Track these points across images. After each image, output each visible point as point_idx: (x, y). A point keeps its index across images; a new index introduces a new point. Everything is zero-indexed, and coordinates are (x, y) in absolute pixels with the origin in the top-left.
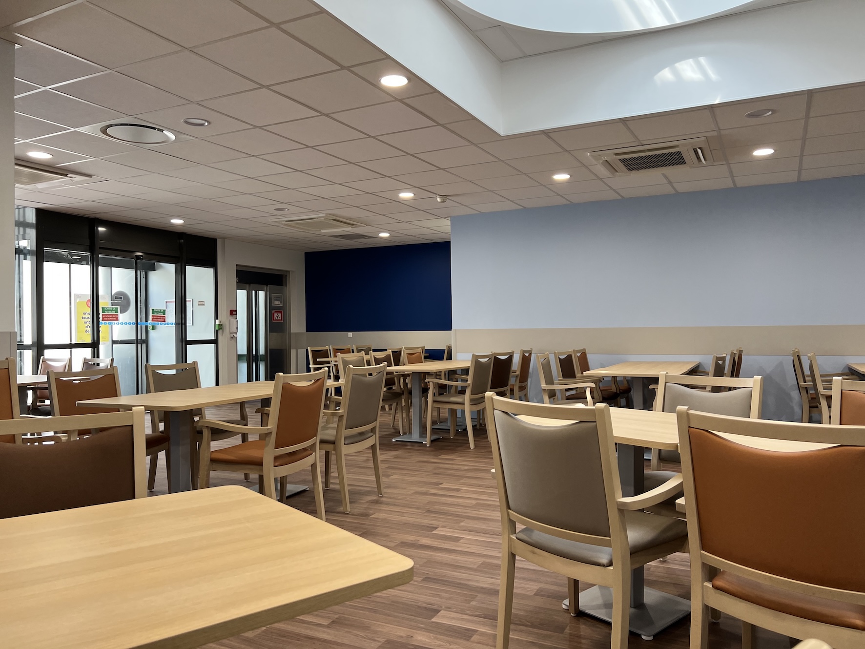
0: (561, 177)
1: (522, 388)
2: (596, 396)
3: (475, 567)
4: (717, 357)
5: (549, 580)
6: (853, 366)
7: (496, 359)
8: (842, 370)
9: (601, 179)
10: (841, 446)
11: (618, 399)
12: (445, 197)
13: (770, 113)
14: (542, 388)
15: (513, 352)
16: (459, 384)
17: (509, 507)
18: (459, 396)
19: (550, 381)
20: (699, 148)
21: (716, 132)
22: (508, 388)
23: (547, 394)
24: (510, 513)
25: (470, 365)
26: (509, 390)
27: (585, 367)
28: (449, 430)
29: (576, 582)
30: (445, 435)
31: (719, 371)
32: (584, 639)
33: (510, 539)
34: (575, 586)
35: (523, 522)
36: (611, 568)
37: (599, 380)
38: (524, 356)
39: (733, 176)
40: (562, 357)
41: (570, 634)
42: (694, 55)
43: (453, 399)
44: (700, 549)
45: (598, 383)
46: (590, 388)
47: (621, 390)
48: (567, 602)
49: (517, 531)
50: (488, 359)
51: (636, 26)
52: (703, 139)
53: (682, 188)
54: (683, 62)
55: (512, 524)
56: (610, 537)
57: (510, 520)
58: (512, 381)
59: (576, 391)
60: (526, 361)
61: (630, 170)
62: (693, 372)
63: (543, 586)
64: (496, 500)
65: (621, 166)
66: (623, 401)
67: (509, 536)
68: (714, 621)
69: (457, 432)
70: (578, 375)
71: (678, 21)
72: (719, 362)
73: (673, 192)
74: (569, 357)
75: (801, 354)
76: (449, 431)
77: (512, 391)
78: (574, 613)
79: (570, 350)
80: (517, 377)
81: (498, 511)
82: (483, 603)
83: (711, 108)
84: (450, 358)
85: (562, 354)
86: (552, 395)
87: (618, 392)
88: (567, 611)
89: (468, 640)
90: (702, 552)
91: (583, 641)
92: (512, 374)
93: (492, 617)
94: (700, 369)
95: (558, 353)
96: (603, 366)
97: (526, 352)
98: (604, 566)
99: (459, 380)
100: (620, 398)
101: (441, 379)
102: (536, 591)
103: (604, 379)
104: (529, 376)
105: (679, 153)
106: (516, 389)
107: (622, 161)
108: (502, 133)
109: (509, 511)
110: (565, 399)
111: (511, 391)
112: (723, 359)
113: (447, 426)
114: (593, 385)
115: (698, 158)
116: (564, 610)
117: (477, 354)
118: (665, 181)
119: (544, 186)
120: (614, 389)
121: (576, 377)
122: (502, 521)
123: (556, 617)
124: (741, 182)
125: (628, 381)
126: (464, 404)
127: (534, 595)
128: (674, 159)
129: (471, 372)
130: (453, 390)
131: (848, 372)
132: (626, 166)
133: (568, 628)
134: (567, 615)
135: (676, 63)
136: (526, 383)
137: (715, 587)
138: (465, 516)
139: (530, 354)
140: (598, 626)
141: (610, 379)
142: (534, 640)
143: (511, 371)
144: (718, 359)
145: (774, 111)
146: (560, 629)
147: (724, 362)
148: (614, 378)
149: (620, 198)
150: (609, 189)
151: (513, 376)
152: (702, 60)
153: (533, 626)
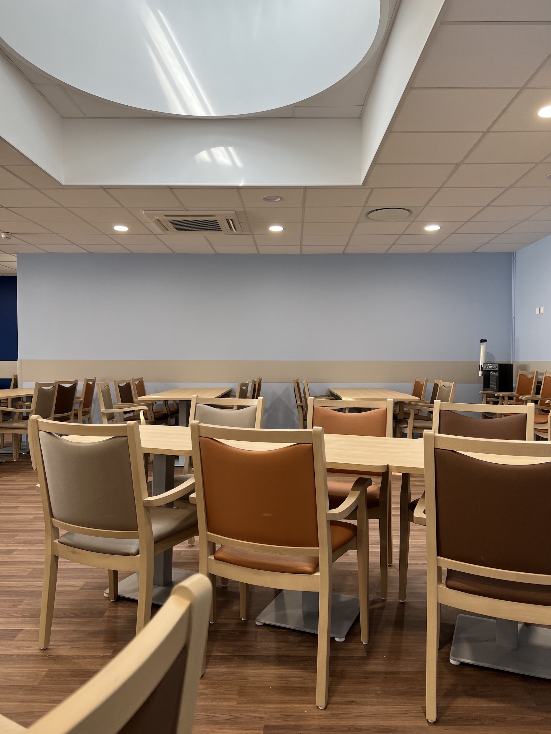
0: (121, 228)
1: (85, 413)
2: (149, 416)
3: (26, 574)
4: (241, 384)
5: (95, 575)
6: (332, 390)
7: (60, 387)
8: (326, 393)
9: (155, 235)
10: (298, 444)
11: (169, 418)
12: (9, 235)
13: (279, 199)
14: (102, 412)
15: (77, 381)
16: (24, 410)
17: (52, 516)
18: (23, 421)
19: (109, 405)
20: (230, 219)
21: (242, 208)
22: (72, 413)
23: (105, 417)
24: (53, 522)
25: (33, 393)
26: (73, 415)
27: (142, 392)
28: (12, 453)
29: (116, 573)
30: (8, 459)
31: (243, 395)
32: (120, 618)
33: (53, 544)
34: (115, 576)
35: (65, 528)
36: (138, 556)
37: (151, 404)
38: (88, 384)
39: (257, 245)
40: (122, 385)
41: (108, 617)
42: (225, 144)
43: (15, 425)
44: (206, 531)
45: (151, 406)
46: (143, 411)
47: (172, 411)
48: (107, 591)
49: (60, 536)
50: (52, 387)
51: (181, 112)
52: (233, 212)
53: (221, 250)
54: (217, 148)
55: (56, 530)
56: (138, 531)
57: (53, 527)
58: (76, 406)
59: (134, 413)
60: (89, 388)
61: (178, 230)
62: (227, 395)
63: (89, 581)
64: (41, 512)
65: (170, 226)
66: (173, 420)
67: (52, 541)
68: (223, 586)
69: (21, 455)
70: (135, 400)
71: (213, 114)
72: (243, 387)
73: (213, 252)
74: (128, 385)
75: (299, 381)
76: (11, 455)
77: (76, 415)
78: (113, 598)
79: (129, 379)
80: (81, 402)
81: (42, 522)
82: (31, 605)
83: (237, 188)
84: (16, 386)
85: (122, 382)
86: (111, 417)
87: (169, 413)
88: (107, 598)
89: (12, 640)
90: (208, 533)
91: (119, 620)
92: (75, 400)
93: (35, 616)
94: (232, 394)
95: (118, 381)
96: (157, 392)
97: (90, 380)
98: (133, 555)
99: (23, 406)
100: (170, 418)
101: (7, 407)
102: (81, 586)
103: (156, 403)
104: (93, 401)
105: (216, 221)
106: (80, 414)
107: (171, 221)
108: (63, 183)
109: (53, 519)
110: (123, 420)
111: (74, 415)
112: (246, 385)
113: (11, 450)
114: (146, 408)
115: (230, 227)
116: (106, 598)
117: (40, 383)
118: (207, 243)
119: (106, 235)
120: (165, 411)
121: (134, 401)
122: (46, 531)
123: (98, 605)
124: (263, 250)
125: (177, 404)
126: (27, 429)
127: (80, 590)
128: (212, 226)
129: (34, 399)
130: (16, 416)
131: (329, 394)
132: (174, 226)
133: (107, 612)
134: (108, 602)
135: (212, 148)
136: (90, 408)
137: (217, 559)
138: (21, 530)
139: (94, 383)
140: (133, 606)
141: (162, 403)
142: (75, 628)
143: (75, 398)
144: (242, 385)
145: (281, 199)
146: (100, 614)
147: (247, 387)
148: (166, 401)
149: (172, 252)
150: (163, 244)
151: (77, 403)
152: (231, 149)
153: (76, 616)
